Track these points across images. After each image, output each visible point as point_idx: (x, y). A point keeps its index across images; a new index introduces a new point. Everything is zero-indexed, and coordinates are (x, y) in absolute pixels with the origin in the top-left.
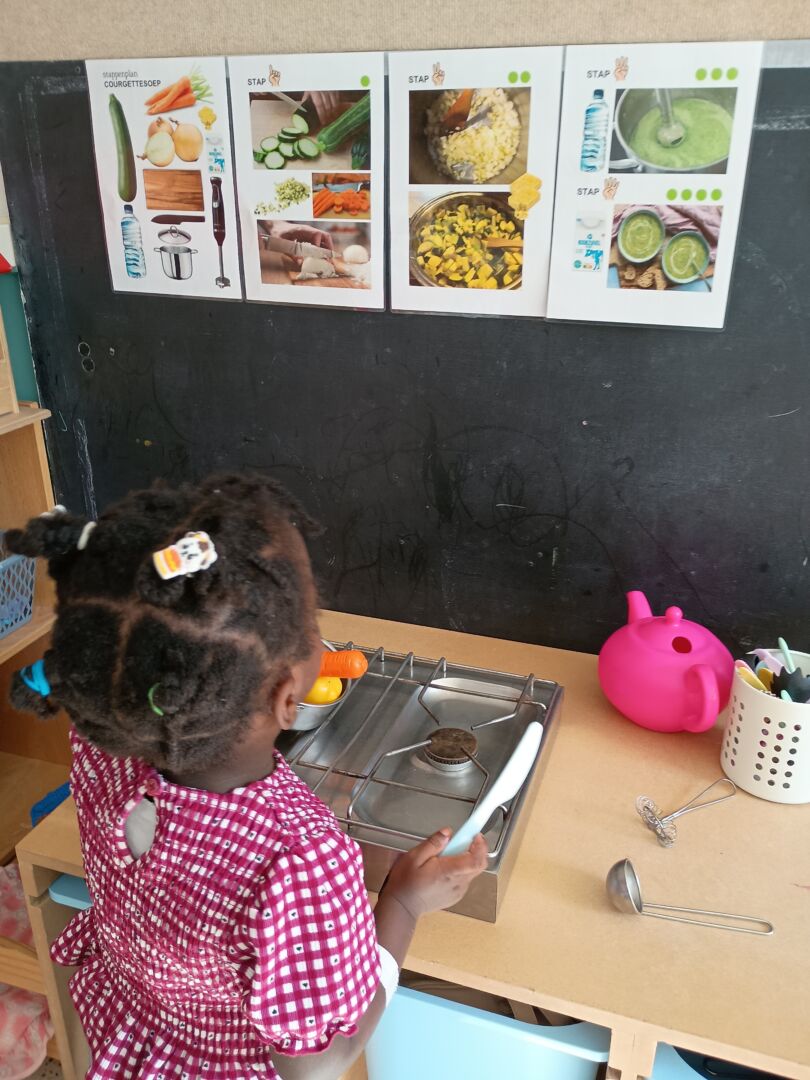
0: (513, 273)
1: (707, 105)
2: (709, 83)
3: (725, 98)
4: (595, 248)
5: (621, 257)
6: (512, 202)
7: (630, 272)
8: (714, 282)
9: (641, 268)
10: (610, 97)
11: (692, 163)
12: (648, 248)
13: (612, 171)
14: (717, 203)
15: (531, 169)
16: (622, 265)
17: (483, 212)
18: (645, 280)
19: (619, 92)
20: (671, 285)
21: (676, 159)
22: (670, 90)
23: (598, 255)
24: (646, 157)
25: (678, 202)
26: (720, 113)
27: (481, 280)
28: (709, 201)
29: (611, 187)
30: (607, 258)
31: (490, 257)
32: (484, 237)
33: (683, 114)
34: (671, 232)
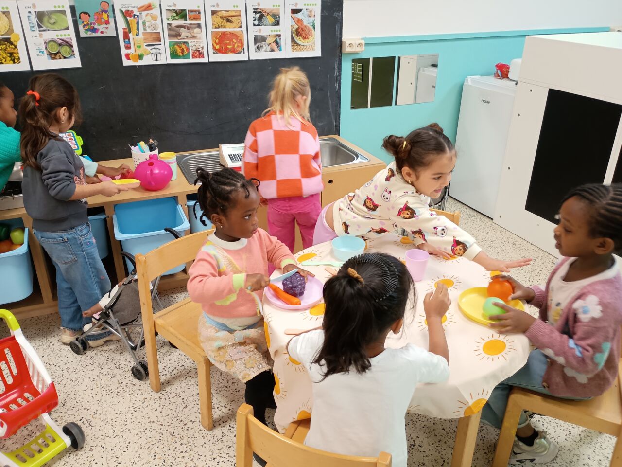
0: (17, 59)
1: (59, 14)
2: (57, 9)
3: (63, 12)
4: (41, 50)
5: (49, 52)
6: (12, 40)
7: (53, 56)
8: (76, 56)
9: (56, 54)
10: (33, 13)
11: (60, 28)
12: (56, 49)
13: (39, 31)
14: (70, 37)
15: (15, 31)
16: (50, 54)
17: (3, 43)
18: (58, 57)
19: (35, 12)
20: (65, 58)
21: (56, 27)
22: (49, 11)
23: (43, 52)
24: (47, 27)
25: (60, 37)
26: (63, 16)
27: (8, 61)
28: (67, 37)
29: (41, 36)
30: (45, 53)
31: (9, 55)
32: (5, 50)
33: (54, 17)
34: (60, 45)
